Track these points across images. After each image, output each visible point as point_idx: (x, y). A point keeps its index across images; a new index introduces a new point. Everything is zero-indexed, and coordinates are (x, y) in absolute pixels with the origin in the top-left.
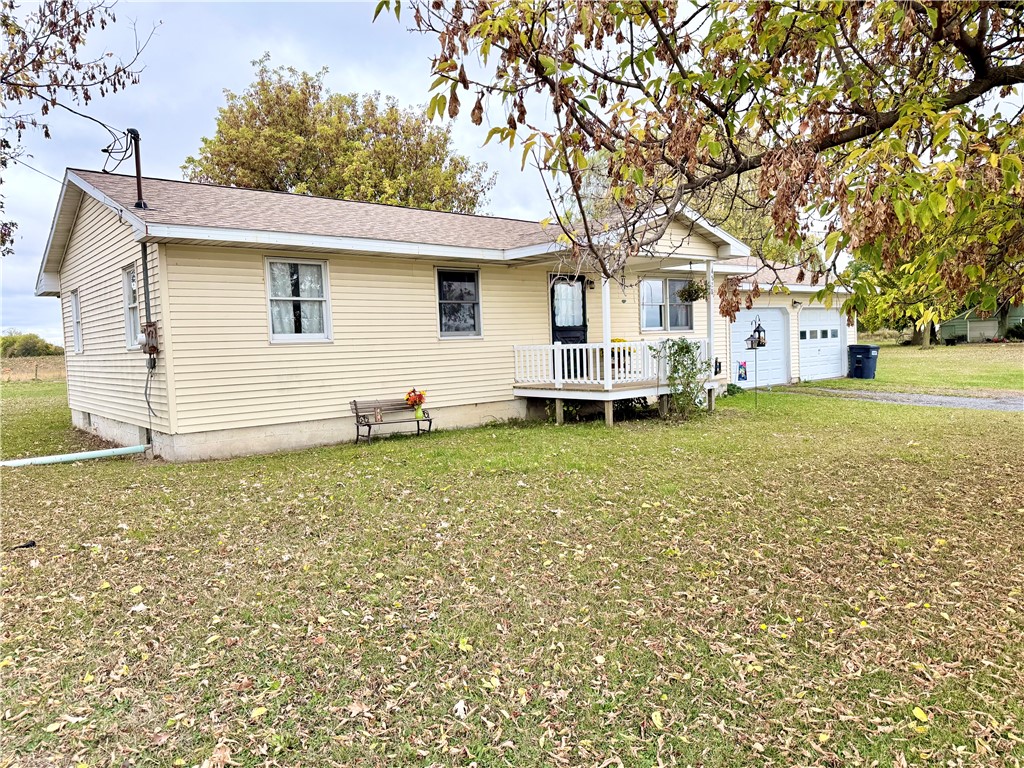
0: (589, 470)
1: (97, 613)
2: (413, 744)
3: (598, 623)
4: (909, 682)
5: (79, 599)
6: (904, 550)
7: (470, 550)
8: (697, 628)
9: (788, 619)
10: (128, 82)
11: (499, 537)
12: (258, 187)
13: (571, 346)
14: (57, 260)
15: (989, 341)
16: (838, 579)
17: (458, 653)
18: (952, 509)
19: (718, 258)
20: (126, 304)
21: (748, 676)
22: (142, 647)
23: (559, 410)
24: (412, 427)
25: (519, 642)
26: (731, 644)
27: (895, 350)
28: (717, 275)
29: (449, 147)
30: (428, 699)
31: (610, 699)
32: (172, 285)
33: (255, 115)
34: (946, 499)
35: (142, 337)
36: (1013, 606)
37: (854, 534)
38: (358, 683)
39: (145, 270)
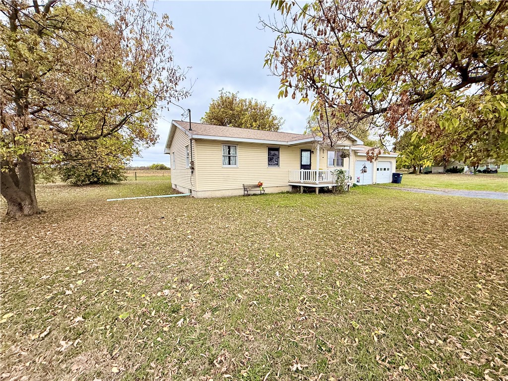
0: (312, 207)
1: (179, 237)
2: (264, 282)
3: (317, 253)
4: (423, 281)
5: (175, 233)
6: (417, 238)
7: (278, 228)
8: (348, 257)
9: (379, 257)
10: (189, 95)
11: (286, 225)
12: (219, 125)
13: (306, 171)
14: (169, 145)
15: (440, 173)
16: (394, 245)
17: (276, 258)
18: (432, 226)
19: (353, 145)
20: (186, 156)
21: (366, 273)
22: (190, 247)
23: (302, 189)
24: (259, 192)
25: (294, 256)
26: (360, 263)
27: (407, 175)
28: (352, 150)
29: (272, 113)
30: (268, 270)
31: (322, 276)
32: (198, 151)
33: (219, 105)
34: (430, 222)
35: (190, 165)
36: (459, 259)
37: (399, 231)
38: (248, 263)
39: (191, 147)
